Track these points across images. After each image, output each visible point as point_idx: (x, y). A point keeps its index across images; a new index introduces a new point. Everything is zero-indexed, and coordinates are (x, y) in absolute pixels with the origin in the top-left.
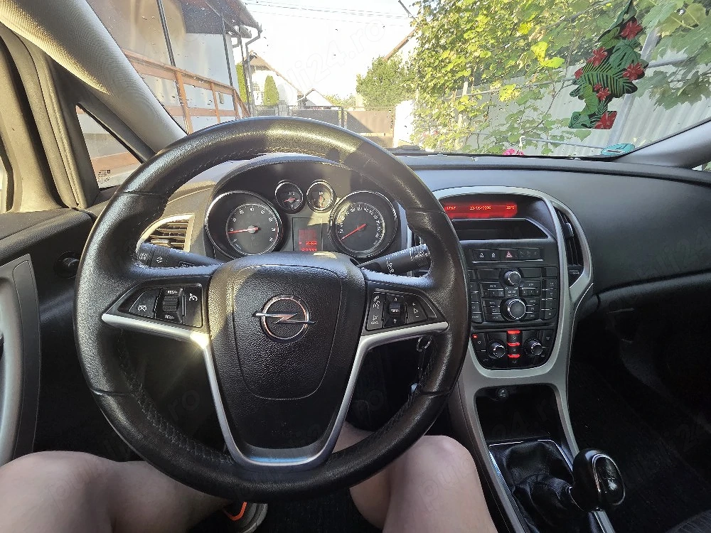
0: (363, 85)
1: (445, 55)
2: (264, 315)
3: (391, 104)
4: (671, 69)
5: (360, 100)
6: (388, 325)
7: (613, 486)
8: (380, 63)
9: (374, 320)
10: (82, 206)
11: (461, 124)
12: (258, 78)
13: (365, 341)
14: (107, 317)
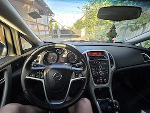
0: (75, 25)
1: (91, 20)
2: (54, 76)
3: (80, 28)
4: (132, 25)
5: (74, 28)
6: (76, 77)
7: (118, 107)
8: (78, 21)
9: (73, 76)
10: (20, 55)
11: (94, 33)
12: (54, 23)
13: (71, 80)
14: (26, 77)
